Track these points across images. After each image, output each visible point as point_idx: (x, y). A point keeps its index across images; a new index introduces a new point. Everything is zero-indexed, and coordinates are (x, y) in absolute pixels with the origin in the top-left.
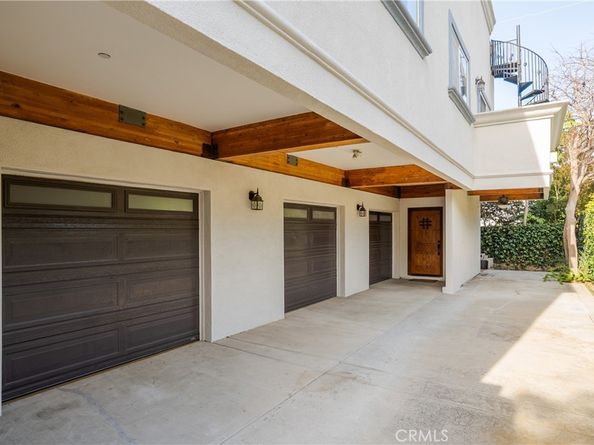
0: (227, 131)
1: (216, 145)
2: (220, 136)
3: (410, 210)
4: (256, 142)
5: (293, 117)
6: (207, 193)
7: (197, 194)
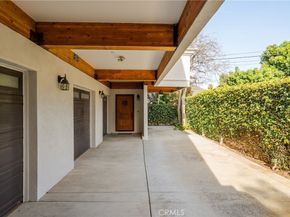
0: (54, 23)
1: (42, 34)
2: (45, 26)
3: (117, 96)
4: (85, 37)
5: (121, 24)
6: (33, 74)
7: (21, 74)
